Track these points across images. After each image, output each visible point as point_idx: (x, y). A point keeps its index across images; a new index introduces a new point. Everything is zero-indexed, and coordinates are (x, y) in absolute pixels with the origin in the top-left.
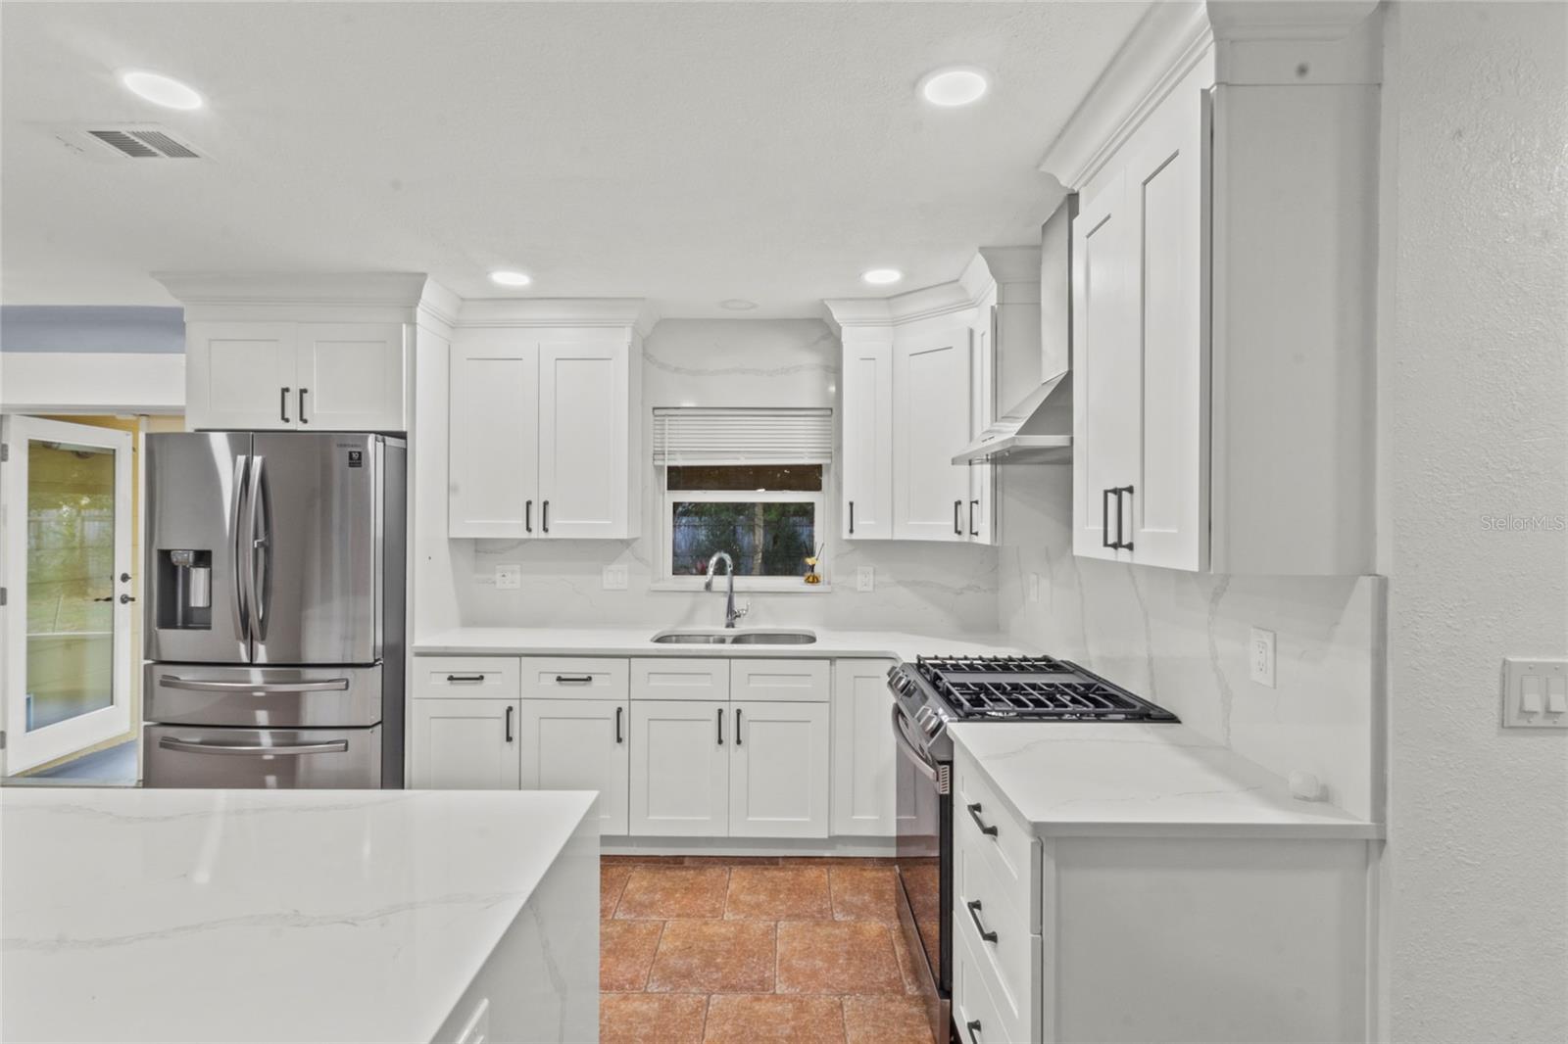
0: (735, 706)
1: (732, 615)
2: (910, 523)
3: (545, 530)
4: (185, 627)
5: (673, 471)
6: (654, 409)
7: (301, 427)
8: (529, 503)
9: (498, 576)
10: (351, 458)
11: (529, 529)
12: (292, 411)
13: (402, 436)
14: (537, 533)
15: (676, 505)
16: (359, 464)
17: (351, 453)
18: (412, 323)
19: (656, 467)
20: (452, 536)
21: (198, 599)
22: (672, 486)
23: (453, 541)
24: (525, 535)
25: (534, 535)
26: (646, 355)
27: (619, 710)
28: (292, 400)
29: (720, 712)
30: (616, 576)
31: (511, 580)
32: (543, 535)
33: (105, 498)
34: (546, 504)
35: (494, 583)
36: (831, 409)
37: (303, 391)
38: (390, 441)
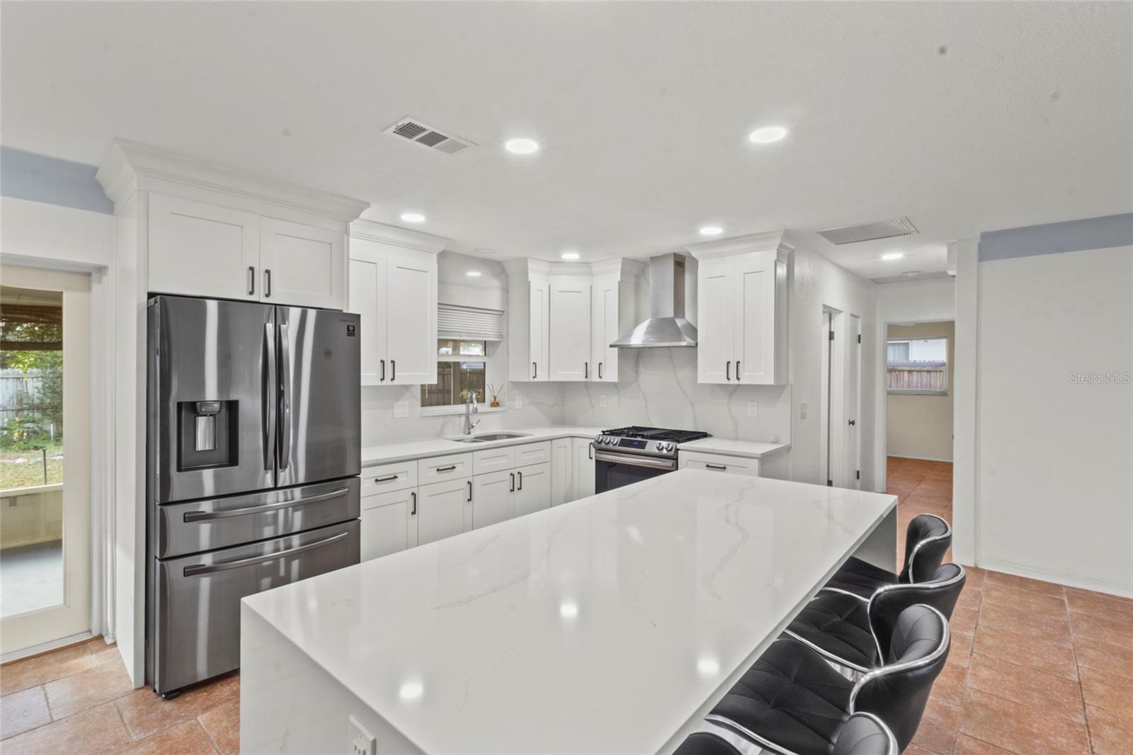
1: (469, 426)
2: (559, 373)
10: (348, 330)
16: (354, 335)
17: (348, 326)
36: (503, 312)
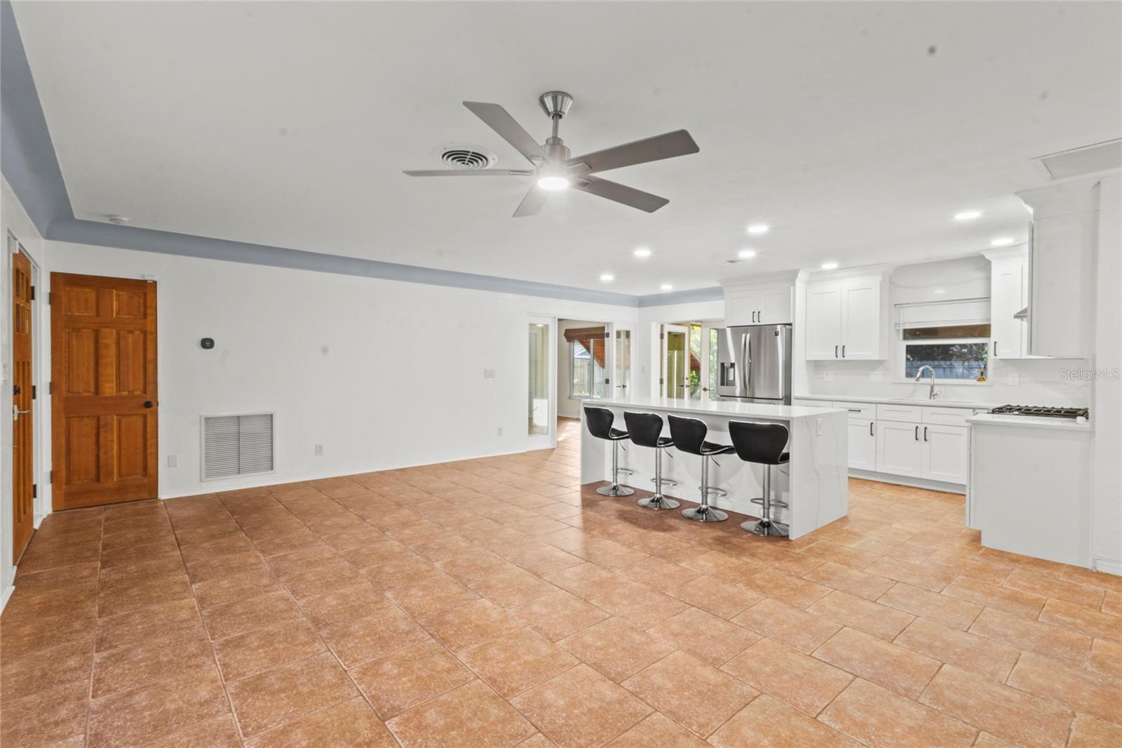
0: (924, 426)
1: (932, 395)
3: (844, 357)
4: (727, 385)
5: (905, 331)
6: (895, 305)
7: (759, 324)
8: (837, 347)
9: (825, 375)
11: (837, 356)
12: (756, 319)
13: (790, 324)
14: (840, 357)
15: (908, 347)
16: (778, 335)
17: (775, 332)
18: (794, 285)
19: (897, 330)
20: (808, 359)
21: (731, 378)
22: (905, 338)
23: (807, 361)
24: (836, 358)
25: (839, 359)
26: (891, 283)
27: (872, 424)
28: (756, 315)
29: (917, 428)
30: (876, 377)
31: (830, 377)
32: (842, 358)
33: (682, 352)
34: (844, 347)
35: (823, 378)
37: (759, 312)
38: (787, 326)
